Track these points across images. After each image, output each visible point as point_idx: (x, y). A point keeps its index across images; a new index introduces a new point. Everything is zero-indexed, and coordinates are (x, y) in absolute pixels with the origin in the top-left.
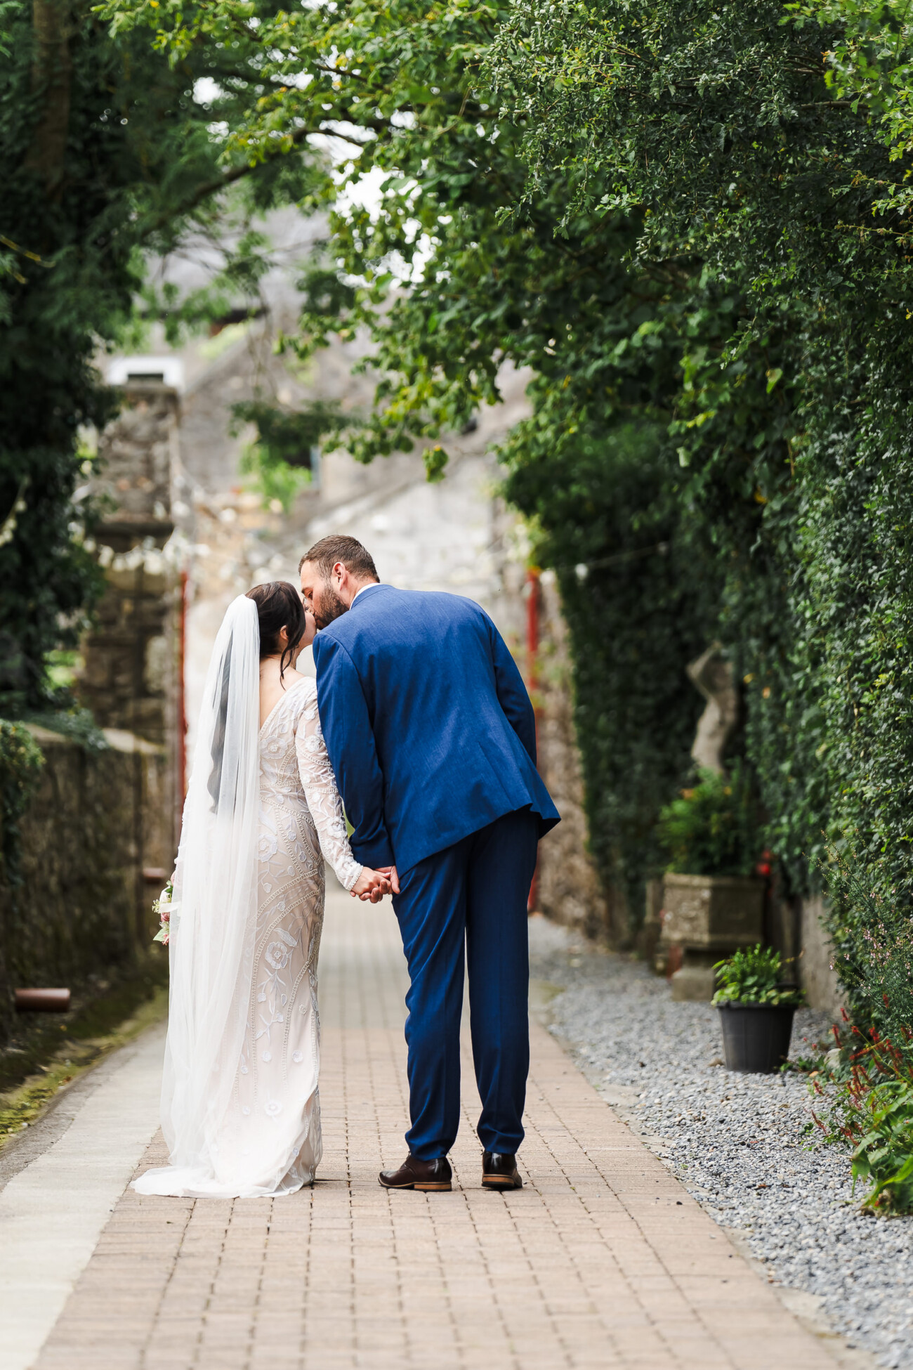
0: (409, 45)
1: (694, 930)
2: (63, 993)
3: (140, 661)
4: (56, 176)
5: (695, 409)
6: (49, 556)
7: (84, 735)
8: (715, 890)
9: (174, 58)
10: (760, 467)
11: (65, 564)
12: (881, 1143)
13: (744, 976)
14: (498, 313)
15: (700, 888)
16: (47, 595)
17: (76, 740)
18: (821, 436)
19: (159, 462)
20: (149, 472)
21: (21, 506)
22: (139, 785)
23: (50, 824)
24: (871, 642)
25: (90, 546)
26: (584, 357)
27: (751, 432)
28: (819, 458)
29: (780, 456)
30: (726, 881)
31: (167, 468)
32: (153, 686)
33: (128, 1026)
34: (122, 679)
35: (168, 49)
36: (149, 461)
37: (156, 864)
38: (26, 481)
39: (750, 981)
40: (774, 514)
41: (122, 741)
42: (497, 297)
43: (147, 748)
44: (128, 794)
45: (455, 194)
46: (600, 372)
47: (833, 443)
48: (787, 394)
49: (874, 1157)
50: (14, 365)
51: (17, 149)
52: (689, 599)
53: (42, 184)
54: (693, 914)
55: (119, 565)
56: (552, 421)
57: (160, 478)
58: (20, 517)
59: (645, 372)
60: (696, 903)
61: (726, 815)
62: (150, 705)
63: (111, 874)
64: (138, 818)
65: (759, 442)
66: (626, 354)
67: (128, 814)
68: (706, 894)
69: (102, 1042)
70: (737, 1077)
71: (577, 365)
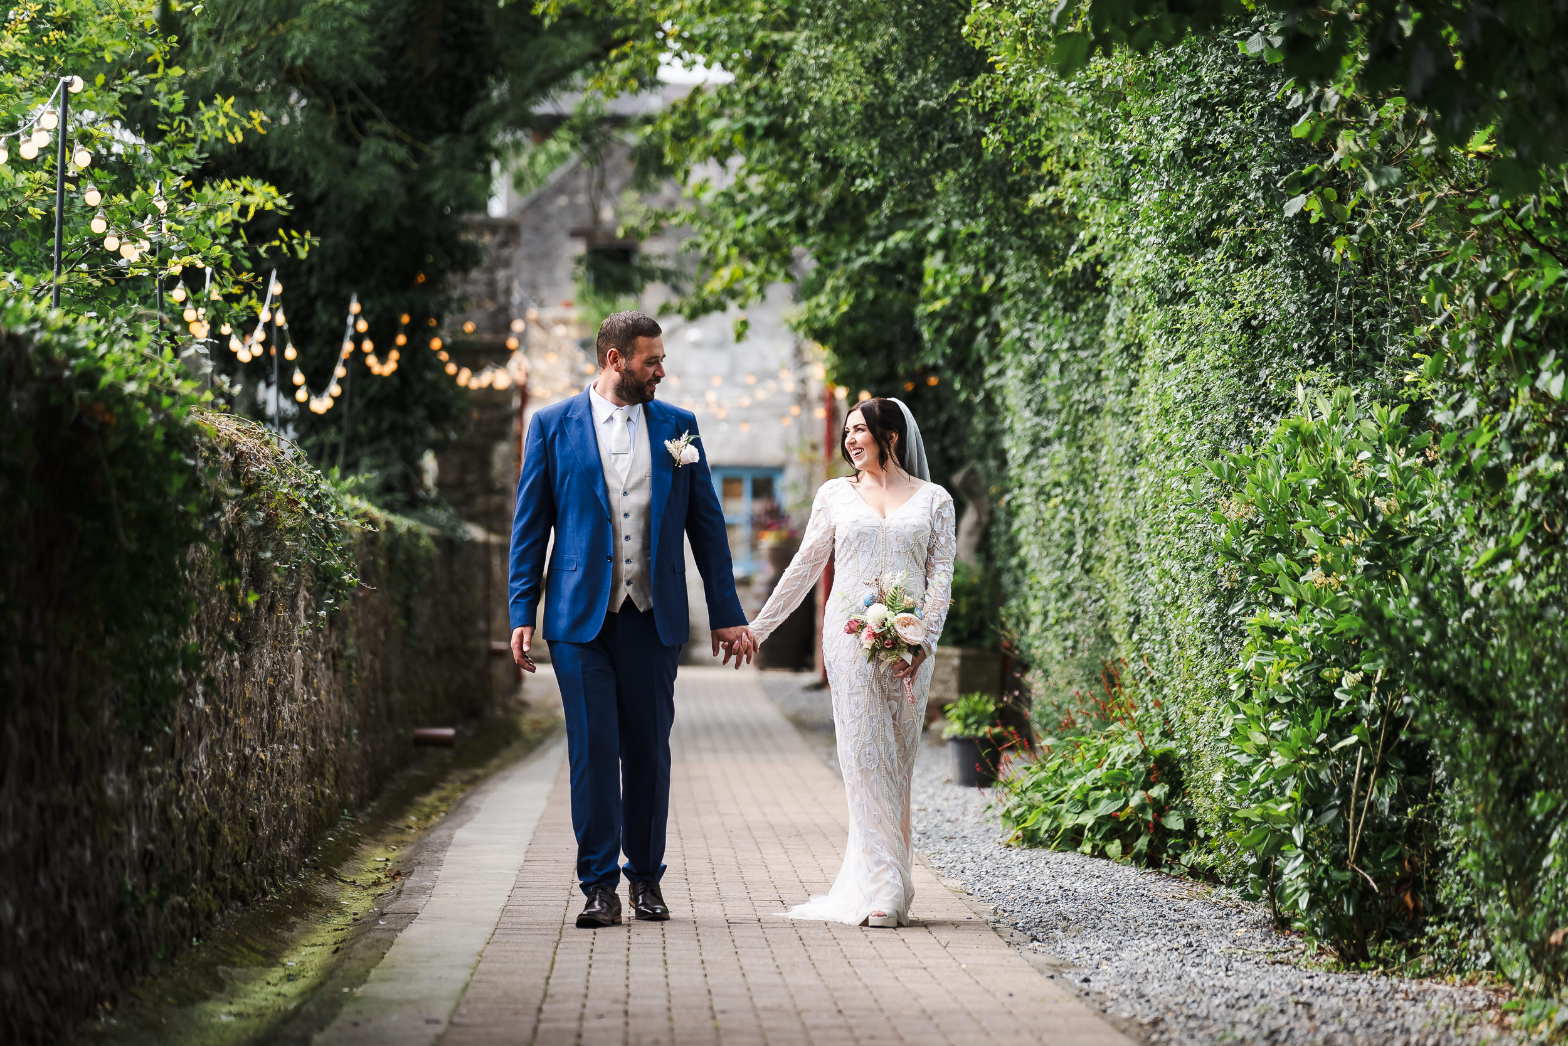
0: (725, 31)
1: (946, 690)
2: (449, 732)
3: (485, 463)
4: (431, 66)
5: (934, 297)
6: (421, 379)
7: (453, 529)
8: (963, 658)
9: (547, 22)
10: (981, 339)
11: (434, 386)
12: (1019, 806)
13: (967, 716)
14: (790, 217)
15: (950, 657)
16: (420, 413)
17: (448, 533)
18: (1020, 325)
19: (501, 285)
20: (492, 295)
21: (401, 340)
22: (487, 569)
23: (429, 601)
24: (1049, 475)
25: (451, 369)
26: (853, 254)
27: (976, 315)
28: (1019, 339)
29: (995, 332)
30: (972, 652)
31: (508, 292)
32: (498, 485)
33: (495, 762)
34: (470, 478)
35: (544, 14)
36: (492, 284)
37: (500, 639)
38: (405, 319)
39: (971, 720)
40: (992, 376)
41: (476, 533)
42: (790, 206)
43: (494, 539)
44: (480, 579)
45: (760, 132)
46: (865, 267)
47: (1028, 330)
48: (999, 291)
49: (1015, 814)
50: (397, 222)
51: (400, 42)
52: (951, 421)
53: (420, 71)
54: (945, 677)
55: (475, 384)
56: (829, 301)
57: (501, 299)
58: (401, 349)
59: (900, 267)
60: (948, 669)
61: (973, 599)
62: (496, 500)
63: (472, 643)
64: (487, 598)
65: (981, 321)
66: (884, 254)
67: (479, 595)
68: (956, 662)
69: (479, 772)
70: (960, 790)
71: (848, 260)
